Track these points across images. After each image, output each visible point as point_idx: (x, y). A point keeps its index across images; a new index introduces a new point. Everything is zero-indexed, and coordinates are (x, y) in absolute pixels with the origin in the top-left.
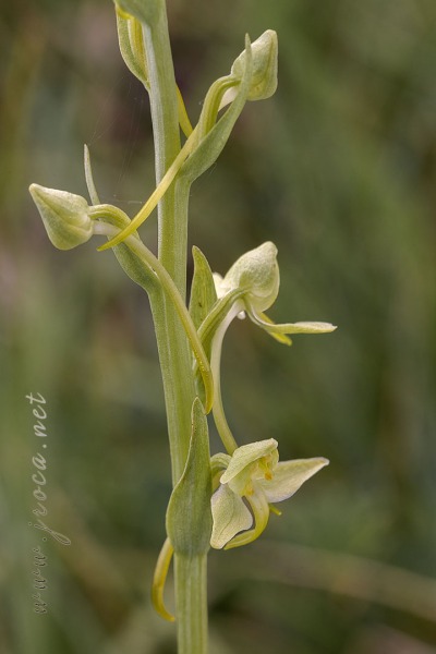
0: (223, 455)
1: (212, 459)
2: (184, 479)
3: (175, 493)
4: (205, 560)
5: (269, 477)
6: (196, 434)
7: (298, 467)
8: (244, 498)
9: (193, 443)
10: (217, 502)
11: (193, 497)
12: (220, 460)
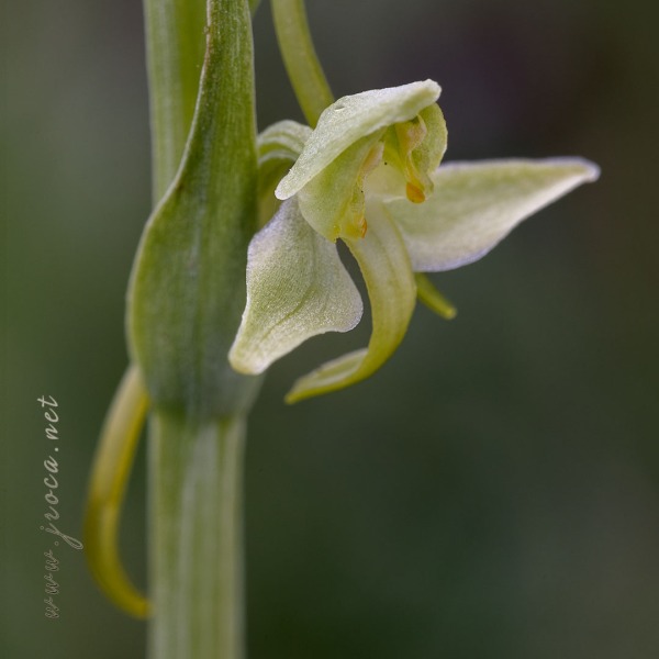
0: (290, 127)
1: (261, 140)
2: (180, 189)
3: (155, 231)
4: (236, 434)
5: (416, 193)
6: (217, 60)
7: (509, 181)
8: (342, 247)
9: (208, 84)
10: (264, 255)
11: (205, 243)
12: (283, 140)
